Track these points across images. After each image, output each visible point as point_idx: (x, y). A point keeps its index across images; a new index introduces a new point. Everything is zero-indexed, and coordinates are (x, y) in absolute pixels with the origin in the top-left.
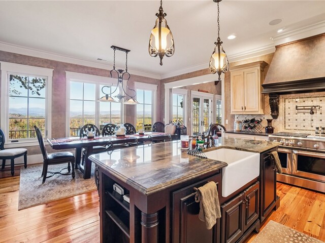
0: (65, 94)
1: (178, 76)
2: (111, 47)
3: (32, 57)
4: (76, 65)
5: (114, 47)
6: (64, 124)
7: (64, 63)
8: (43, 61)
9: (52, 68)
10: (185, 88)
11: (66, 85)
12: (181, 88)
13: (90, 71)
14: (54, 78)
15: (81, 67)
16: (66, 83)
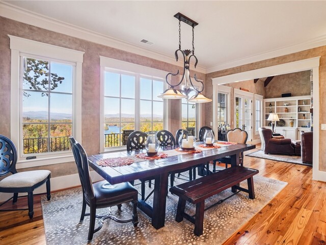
0: (99, 89)
1: (233, 68)
2: (175, 16)
3: (55, 33)
4: (113, 49)
5: (180, 16)
6: (98, 130)
7: (97, 44)
8: (70, 39)
9: (83, 51)
10: (228, 85)
11: (99, 76)
12: (224, 85)
13: (129, 57)
14: (85, 65)
15: (119, 51)
16: (100, 73)
